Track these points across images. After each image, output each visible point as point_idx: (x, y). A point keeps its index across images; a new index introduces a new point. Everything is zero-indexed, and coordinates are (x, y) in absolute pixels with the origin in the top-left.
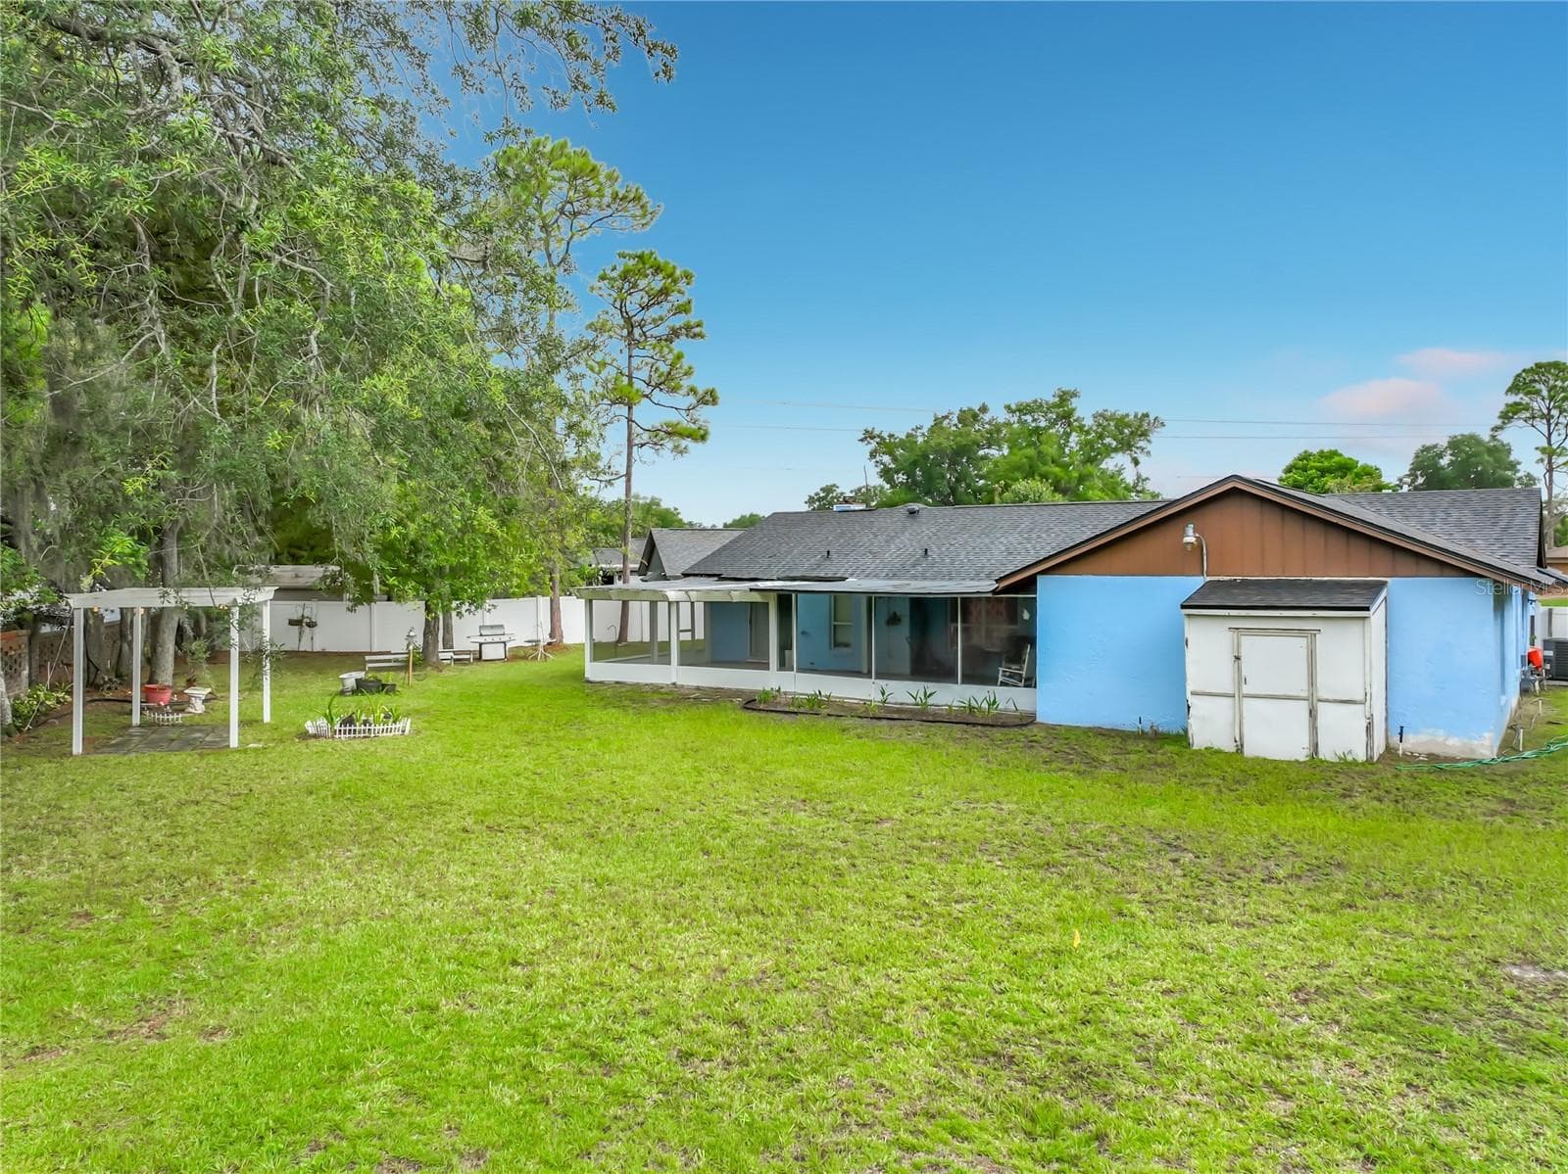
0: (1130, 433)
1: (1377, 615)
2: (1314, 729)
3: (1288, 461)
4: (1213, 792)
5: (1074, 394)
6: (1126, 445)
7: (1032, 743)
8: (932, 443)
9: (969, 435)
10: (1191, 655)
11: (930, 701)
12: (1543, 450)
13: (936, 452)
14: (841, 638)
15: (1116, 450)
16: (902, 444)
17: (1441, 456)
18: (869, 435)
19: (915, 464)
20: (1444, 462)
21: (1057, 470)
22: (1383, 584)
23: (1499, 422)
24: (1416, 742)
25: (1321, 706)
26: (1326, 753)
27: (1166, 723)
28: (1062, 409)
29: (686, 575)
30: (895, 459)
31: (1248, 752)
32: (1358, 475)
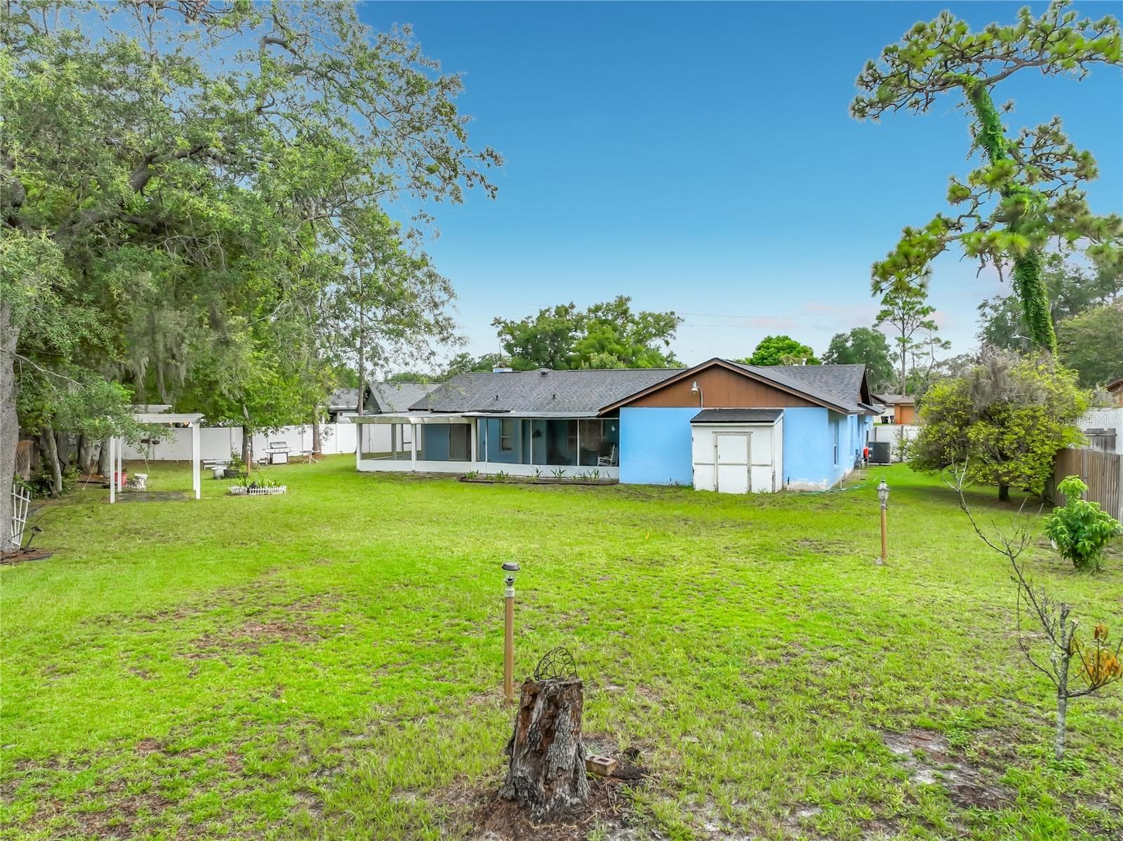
0: (665, 325)
1: (778, 424)
2: (750, 479)
3: (759, 343)
4: (703, 506)
5: (628, 299)
6: (661, 333)
7: (618, 491)
8: (539, 328)
9: (563, 323)
10: (694, 444)
11: (563, 475)
12: (899, 339)
13: (542, 333)
14: (507, 444)
15: (655, 335)
16: (519, 328)
17: (846, 341)
18: (497, 322)
19: (527, 341)
20: (849, 344)
21: (618, 347)
22: (782, 411)
23: (876, 322)
24: (794, 485)
25: (753, 468)
26: (755, 490)
27: (683, 481)
28: (621, 308)
29: (410, 410)
30: (514, 338)
31: (720, 491)
32: (799, 352)
